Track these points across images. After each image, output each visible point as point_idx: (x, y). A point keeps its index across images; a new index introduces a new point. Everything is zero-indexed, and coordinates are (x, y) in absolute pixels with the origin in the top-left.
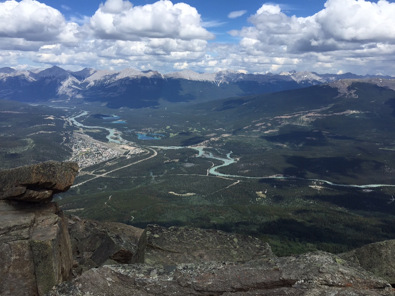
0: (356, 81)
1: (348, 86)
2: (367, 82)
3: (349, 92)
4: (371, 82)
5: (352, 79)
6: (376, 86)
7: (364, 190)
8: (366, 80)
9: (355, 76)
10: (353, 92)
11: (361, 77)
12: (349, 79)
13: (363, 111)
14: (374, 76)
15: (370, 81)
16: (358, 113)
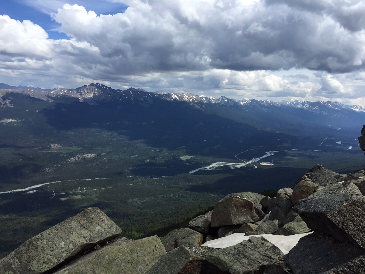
0: (9, 91)
1: (2, 96)
2: (20, 92)
3: (4, 102)
4: (24, 93)
5: (5, 89)
6: (29, 97)
7: (28, 192)
8: (19, 91)
9: (8, 87)
10: (8, 101)
11: (14, 87)
12: (3, 89)
13: (20, 120)
14: (26, 87)
15: (23, 91)
16: (15, 122)
